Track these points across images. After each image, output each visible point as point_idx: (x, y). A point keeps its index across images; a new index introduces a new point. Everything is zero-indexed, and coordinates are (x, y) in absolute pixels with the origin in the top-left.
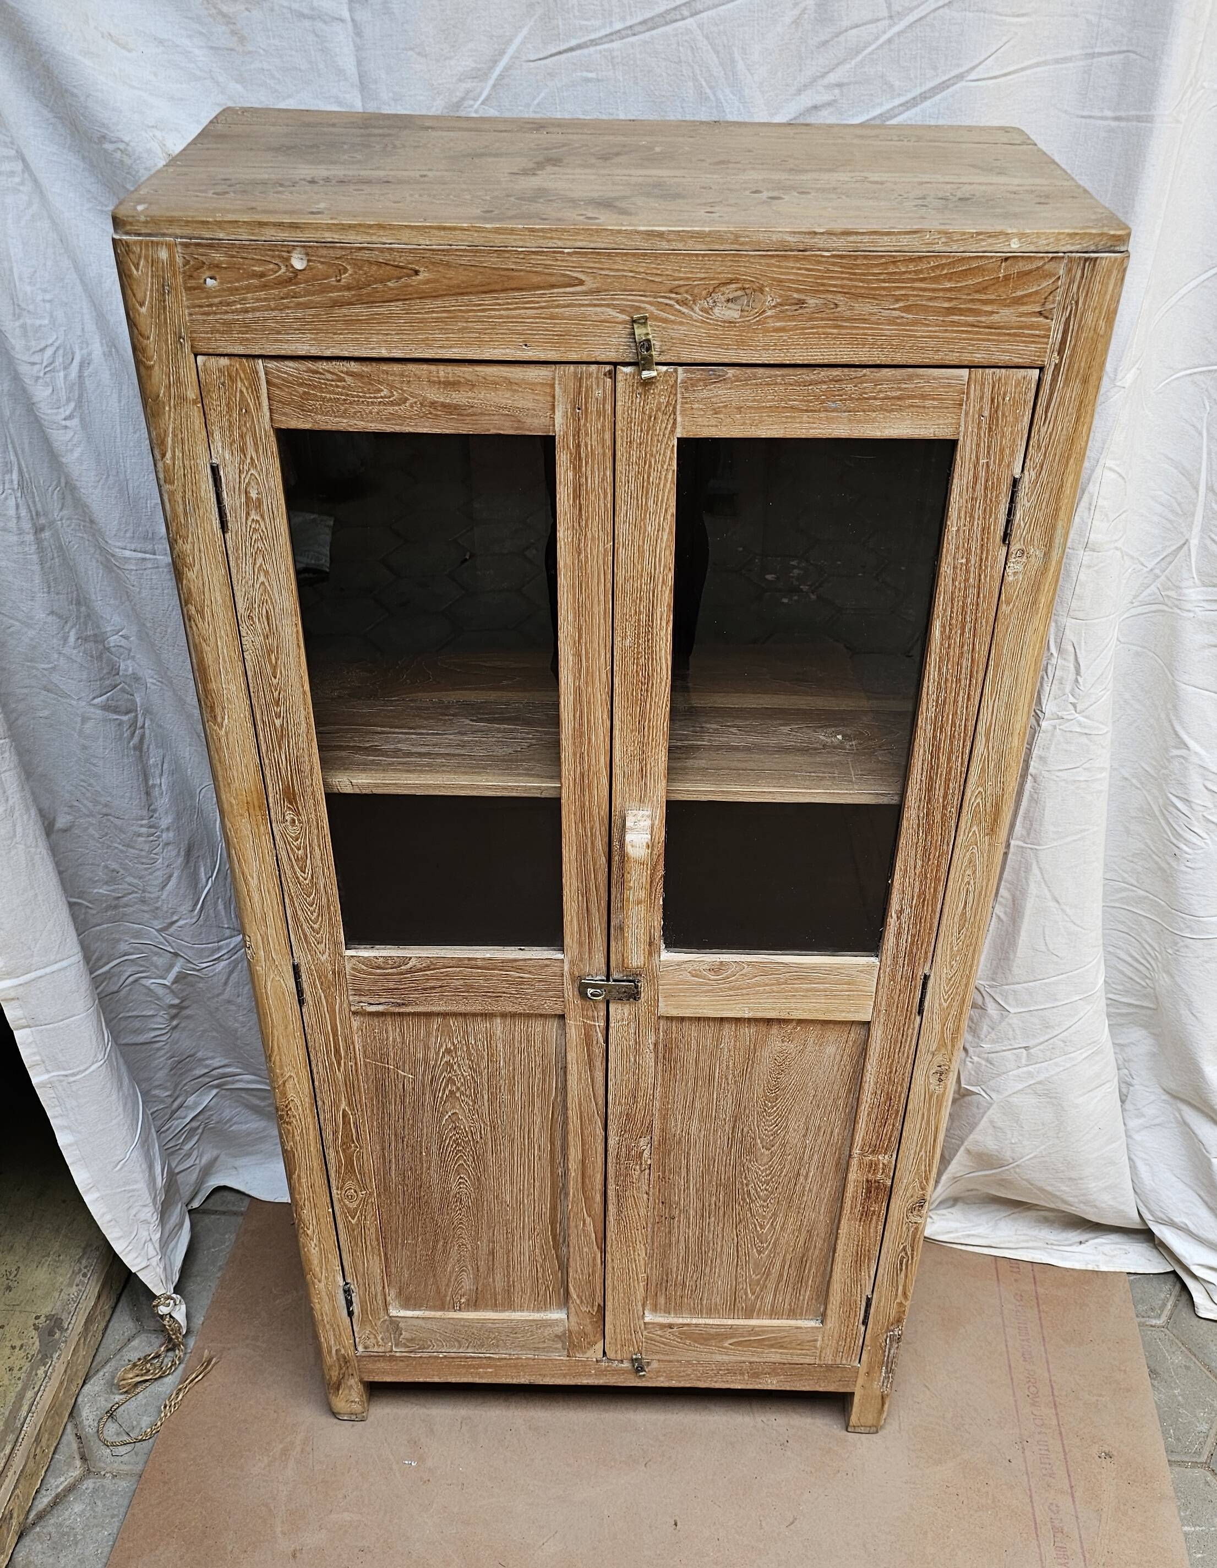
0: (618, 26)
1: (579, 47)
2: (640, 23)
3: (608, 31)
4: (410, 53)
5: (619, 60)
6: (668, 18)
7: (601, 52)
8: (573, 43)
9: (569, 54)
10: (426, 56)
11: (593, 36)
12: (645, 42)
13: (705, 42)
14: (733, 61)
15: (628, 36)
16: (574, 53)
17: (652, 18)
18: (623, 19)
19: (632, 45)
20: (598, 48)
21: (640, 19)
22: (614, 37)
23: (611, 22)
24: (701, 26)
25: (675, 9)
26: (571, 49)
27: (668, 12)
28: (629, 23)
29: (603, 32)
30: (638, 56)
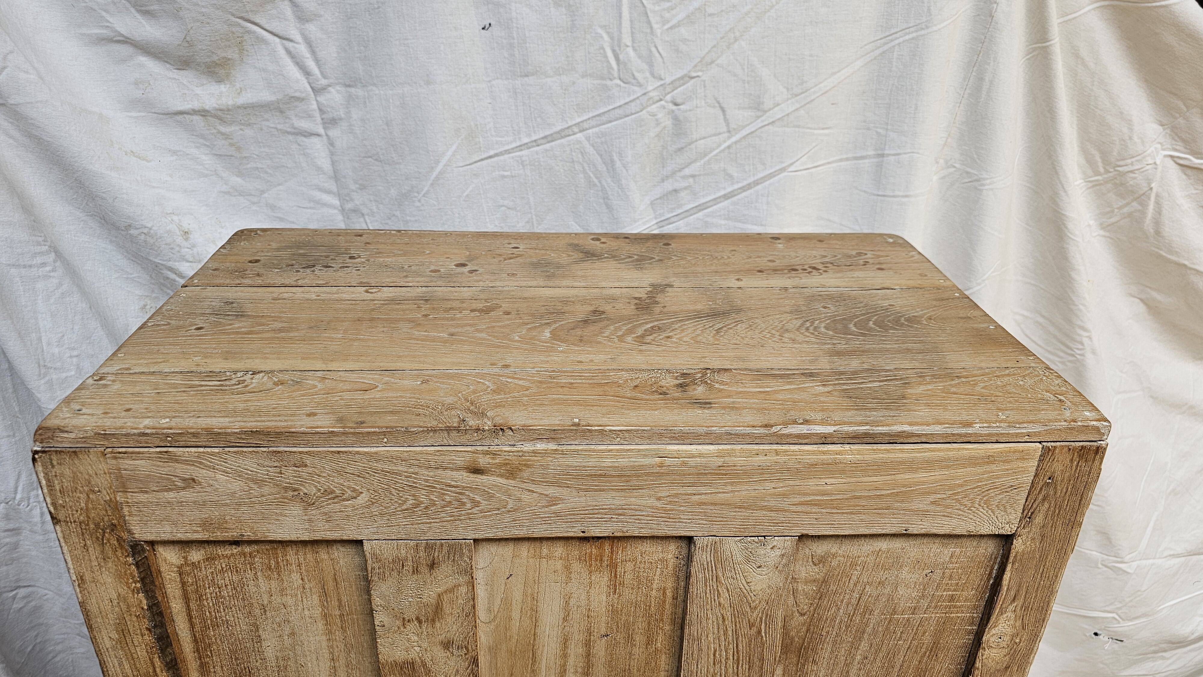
0: (526, 140)
1: (496, 155)
2: (543, 138)
3: (518, 144)
4: (370, 159)
5: (528, 162)
6: (563, 134)
7: (513, 158)
8: (492, 153)
9: (489, 161)
10: (381, 161)
11: (507, 148)
12: (547, 150)
13: (592, 149)
14: (612, 161)
15: (533, 147)
16: (493, 160)
17: (552, 135)
18: (529, 135)
19: (537, 153)
20: (511, 155)
21: (542, 135)
22: (522, 148)
23: (520, 139)
24: (588, 139)
25: (568, 128)
26: (490, 157)
27: (563, 130)
28: (534, 138)
29: (514, 145)
30: (542, 160)
